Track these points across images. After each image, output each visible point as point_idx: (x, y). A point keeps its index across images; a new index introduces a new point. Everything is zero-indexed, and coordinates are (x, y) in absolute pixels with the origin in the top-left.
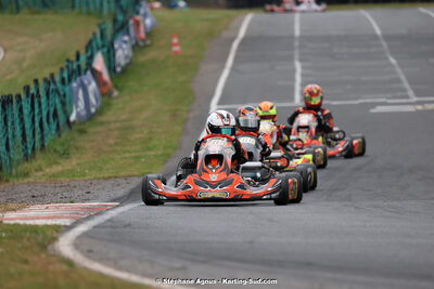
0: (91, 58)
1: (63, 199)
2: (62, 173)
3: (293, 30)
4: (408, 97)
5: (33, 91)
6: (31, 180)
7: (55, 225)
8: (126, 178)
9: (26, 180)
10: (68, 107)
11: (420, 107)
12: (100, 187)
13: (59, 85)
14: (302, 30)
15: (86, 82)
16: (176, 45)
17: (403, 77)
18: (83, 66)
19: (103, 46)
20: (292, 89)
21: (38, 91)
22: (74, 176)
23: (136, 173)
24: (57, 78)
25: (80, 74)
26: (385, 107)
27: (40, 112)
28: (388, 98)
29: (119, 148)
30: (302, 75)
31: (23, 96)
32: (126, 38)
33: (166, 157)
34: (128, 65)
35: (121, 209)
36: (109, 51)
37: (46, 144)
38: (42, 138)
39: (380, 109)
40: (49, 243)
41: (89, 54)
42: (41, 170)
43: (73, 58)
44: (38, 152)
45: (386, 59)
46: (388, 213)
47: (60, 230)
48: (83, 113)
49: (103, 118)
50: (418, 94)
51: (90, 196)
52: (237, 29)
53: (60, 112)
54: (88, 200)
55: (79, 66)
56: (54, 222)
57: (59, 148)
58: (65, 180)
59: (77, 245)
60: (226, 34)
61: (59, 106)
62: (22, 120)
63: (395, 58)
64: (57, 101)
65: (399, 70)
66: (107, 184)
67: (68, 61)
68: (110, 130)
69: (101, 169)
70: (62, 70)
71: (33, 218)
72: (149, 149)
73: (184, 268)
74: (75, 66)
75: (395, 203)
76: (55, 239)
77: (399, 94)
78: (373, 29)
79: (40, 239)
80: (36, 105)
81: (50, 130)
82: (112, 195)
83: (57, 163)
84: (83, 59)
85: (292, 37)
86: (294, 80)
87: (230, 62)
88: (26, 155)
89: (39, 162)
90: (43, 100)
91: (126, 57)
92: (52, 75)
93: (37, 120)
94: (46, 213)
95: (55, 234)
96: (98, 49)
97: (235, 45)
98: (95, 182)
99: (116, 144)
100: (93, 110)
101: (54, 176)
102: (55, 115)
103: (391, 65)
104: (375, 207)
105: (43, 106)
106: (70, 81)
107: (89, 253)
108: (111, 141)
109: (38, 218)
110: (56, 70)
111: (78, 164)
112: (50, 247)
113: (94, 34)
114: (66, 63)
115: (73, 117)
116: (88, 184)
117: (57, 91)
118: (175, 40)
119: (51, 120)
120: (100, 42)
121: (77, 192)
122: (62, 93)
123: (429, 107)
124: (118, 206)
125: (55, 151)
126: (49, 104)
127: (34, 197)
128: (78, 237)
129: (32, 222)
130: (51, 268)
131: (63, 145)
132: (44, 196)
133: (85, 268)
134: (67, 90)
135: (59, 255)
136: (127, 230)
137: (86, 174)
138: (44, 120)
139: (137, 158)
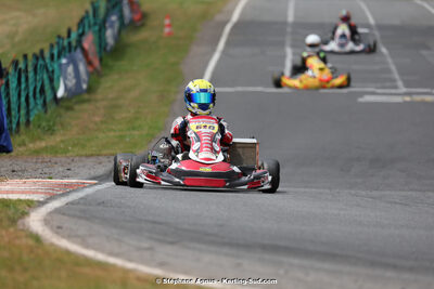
0: (81, 35)
1: (43, 175)
2: (46, 149)
3: (286, 16)
4: (396, 87)
5: (21, 65)
7: (28, 200)
8: (107, 156)
10: (55, 83)
11: (408, 99)
12: (81, 164)
13: (48, 61)
14: (296, 16)
17: (393, 68)
18: (74, 44)
19: (95, 24)
21: (27, 67)
22: (56, 152)
23: (118, 152)
24: (47, 55)
25: (70, 51)
26: (373, 97)
27: (27, 87)
28: (377, 88)
29: (104, 127)
30: (293, 61)
31: (11, 70)
32: (114, 18)
35: (98, 187)
36: (100, 30)
37: (31, 119)
38: (28, 113)
39: (368, 98)
40: (20, 218)
41: (81, 31)
42: (25, 145)
43: (65, 34)
44: (22, 127)
45: (378, 48)
47: (31, 205)
49: (86, 96)
50: (407, 86)
52: (231, 13)
53: (47, 87)
54: (68, 177)
55: (70, 43)
56: (27, 197)
57: (44, 124)
58: (47, 156)
61: (47, 82)
62: (8, 94)
63: (388, 49)
64: (45, 76)
65: (390, 60)
66: (90, 162)
67: (59, 37)
69: (84, 146)
70: (52, 46)
71: (7, 192)
72: (134, 129)
74: (66, 43)
75: (375, 193)
76: (25, 214)
77: (388, 84)
78: (367, 18)
80: (23, 80)
82: (92, 173)
83: (40, 139)
84: (74, 36)
85: (285, 23)
87: (221, 45)
89: (23, 137)
90: (31, 75)
92: (42, 52)
93: (23, 94)
94: (23, 188)
95: (27, 210)
96: (90, 27)
97: (228, 28)
98: (77, 159)
99: (102, 122)
101: (37, 152)
102: (42, 91)
103: (383, 55)
105: (31, 80)
106: (59, 57)
108: (97, 119)
109: (13, 192)
110: (46, 46)
111: (62, 141)
112: (20, 222)
113: (87, 12)
114: (56, 40)
115: (61, 93)
116: (69, 161)
117: (46, 67)
118: (167, 22)
119: (38, 95)
120: (92, 22)
121: (58, 169)
122: (50, 69)
123: (418, 98)
124: (95, 184)
125: (39, 126)
126: (36, 79)
127: (13, 171)
128: (50, 213)
129: (5, 196)
130: (18, 242)
131: (49, 121)
132: (23, 171)
133: (52, 244)
134: (56, 66)
135: (28, 229)
136: (100, 208)
137: (68, 151)
138: (31, 94)
139: (122, 137)
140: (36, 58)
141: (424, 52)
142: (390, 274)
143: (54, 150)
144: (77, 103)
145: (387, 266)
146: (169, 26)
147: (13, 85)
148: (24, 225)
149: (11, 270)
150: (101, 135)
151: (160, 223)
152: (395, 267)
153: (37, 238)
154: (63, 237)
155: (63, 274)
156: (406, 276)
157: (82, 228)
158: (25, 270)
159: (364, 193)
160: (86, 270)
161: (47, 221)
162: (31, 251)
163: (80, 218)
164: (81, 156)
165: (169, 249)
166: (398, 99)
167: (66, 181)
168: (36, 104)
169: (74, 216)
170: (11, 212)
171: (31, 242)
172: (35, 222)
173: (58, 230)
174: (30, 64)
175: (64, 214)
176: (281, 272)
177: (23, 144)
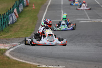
0: (13, 9)
1: (7, 43)
3: (61, 3)
4: (88, 19)
8: (22, 38)
10: (8, 21)
11: (91, 21)
12: (16, 40)
13: (6, 16)
14: (63, 3)
15: (12, 15)
16: (34, 6)
17: (87, 14)
18: (12, 11)
19: (16, 7)
21: (1, 17)
22: (9, 37)
23: (24, 37)
24: (6, 14)
25: (11, 13)
26: (83, 21)
27: (2, 22)
28: (83, 19)
29: (20, 31)
33: (31, 33)
34: (22, 11)
35: (21, 45)
36: (18, 8)
37: (3, 30)
38: (2, 28)
40: (4, 53)
41: (13, 8)
43: (9, 9)
46: (83, 46)
47: (6, 50)
48: (11, 22)
50: (90, 18)
51: (13, 42)
52: (48, 3)
53: (6, 22)
54: (13, 43)
56: (5, 48)
57: (6, 31)
58: (7, 38)
59: (10, 53)
60: (45, 4)
61: (6, 21)
64: (6, 19)
65: (86, 12)
67: (8, 10)
68: (18, 26)
69: (16, 36)
70: (7, 12)
72: (27, 31)
73: (35, 59)
74: (10, 11)
75: (85, 44)
79: (2, 52)
81: (4, 26)
82: (18, 42)
83: (5, 34)
84: (12, 9)
85: (61, 5)
86: (61, 15)
87: (46, 10)
89: (1, 34)
90: (2, 19)
92: (4, 13)
94: (3, 46)
95: (5, 51)
96: (15, 7)
97: (48, 6)
99: (20, 30)
100: (14, 22)
101: (5, 37)
102: (5, 23)
104: (80, 45)
106: (9, 15)
107: (13, 55)
108: (18, 29)
109: (1, 47)
110: (5, 12)
111: (10, 34)
112: (4, 54)
113: (14, 4)
115: (9, 23)
116: (13, 39)
117: (6, 17)
118: (33, 5)
120: (16, 6)
121: (10, 41)
123: (93, 21)
124: (20, 44)
126: (4, 20)
132: (2, 42)
135: (6, 56)
136: (22, 50)
137: (12, 37)
138: (3, 24)
139: (24, 33)
141: (94, 10)
154: (14, 57)
166: (89, 21)
172: (7, 54)
177: (1, 35)
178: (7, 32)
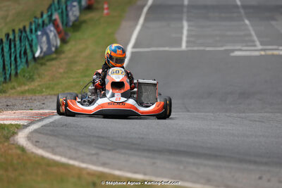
0: (50, 16)
1: (27, 108)
2: (28, 91)
3: (183, 1)
4: (255, 46)
5: (11, 37)
6: (7, 95)
7: (17, 124)
9: (4, 95)
10: (34, 48)
11: (263, 53)
12: (51, 100)
13: (28, 33)
14: (189, 1)
17: (253, 33)
18: (47, 21)
19: (59, 9)
20: (181, 39)
21: (15, 37)
22: (35, 93)
24: (28, 29)
25: (43, 26)
26: (240, 52)
27: (15, 50)
28: (243, 46)
29: (66, 75)
30: (188, 30)
31: (4, 40)
32: (75, 4)
34: (76, 21)
36: (62, 12)
37: (19, 71)
38: (16, 67)
39: (237, 53)
40: (12, 136)
41: (49, 13)
43: (39, 15)
44: (13, 77)
45: (243, 21)
47: (19, 128)
49: (54, 56)
50: (262, 44)
53: (28, 51)
54: (43, 109)
55: (43, 22)
56: (16, 123)
57: (27, 75)
58: (29, 96)
60: (139, 3)
61: (28, 47)
62: (3, 56)
63: (250, 21)
64: (27, 44)
65: (251, 28)
67: (35, 17)
70: (31, 24)
71: (4, 120)
72: (85, 76)
74: (40, 21)
76: (15, 134)
77: (250, 44)
78: (236, 1)
80: (12, 46)
83: (25, 84)
84: (45, 16)
85: (182, 6)
86: (182, 33)
87: (141, 20)
88: (5, 78)
89: (13, 84)
90: (18, 43)
91: (75, 16)
92: (24, 28)
93: (13, 56)
94: (14, 116)
95: (16, 131)
96: (56, 10)
97: (145, 10)
98: (49, 97)
100: (53, 49)
101: (23, 93)
102: (25, 53)
103: (246, 25)
104: (229, 116)
105: (18, 46)
106: (36, 31)
108: (61, 71)
110: (27, 24)
111: (39, 86)
112: (11, 139)
114: (34, 19)
115: (37, 54)
116: (44, 98)
117: (27, 37)
118: (106, 6)
119: (23, 56)
120: (57, 6)
121: (36, 103)
122: (30, 39)
123: (269, 53)
125: (24, 76)
126: (21, 46)
127: (7, 106)
128: (31, 133)
129: (2, 122)
130: (10, 151)
131: (30, 72)
132: (14, 105)
133: (33, 153)
134: (34, 36)
135: (17, 143)
136: (64, 128)
137: (43, 92)
138: (18, 56)
139: (77, 82)
140: (21, 31)
141: (273, 23)
142: (252, 167)
143: (33, 91)
144: (48, 60)
145: (250, 162)
146: (107, 9)
147: (6, 49)
148: (14, 140)
149: (6, 170)
150: (64, 81)
151: (103, 137)
152: (255, 163)
153: (23, 149)
154: (40, 148)
155: (40, 172)
156: (263, 168)
157: (52, 141)
158: (15, 170)
159: (235, 115)
160: (55, 169)
161: (29, 138)
162: (19, 158)
163: (51, 135)
164: (51, 95)
165: (109, 154)
166: (257, 53)
167: (41, 111)
168: (21, 62)
169: (47, 134)
170: (5, 132)
171: (19, 152)
172: (21, 138)
173: (36, 143)
174: (17, 36)
175: (40, 133)
176: (182, 167)
177: (14, 88)
178: (30, 78)
